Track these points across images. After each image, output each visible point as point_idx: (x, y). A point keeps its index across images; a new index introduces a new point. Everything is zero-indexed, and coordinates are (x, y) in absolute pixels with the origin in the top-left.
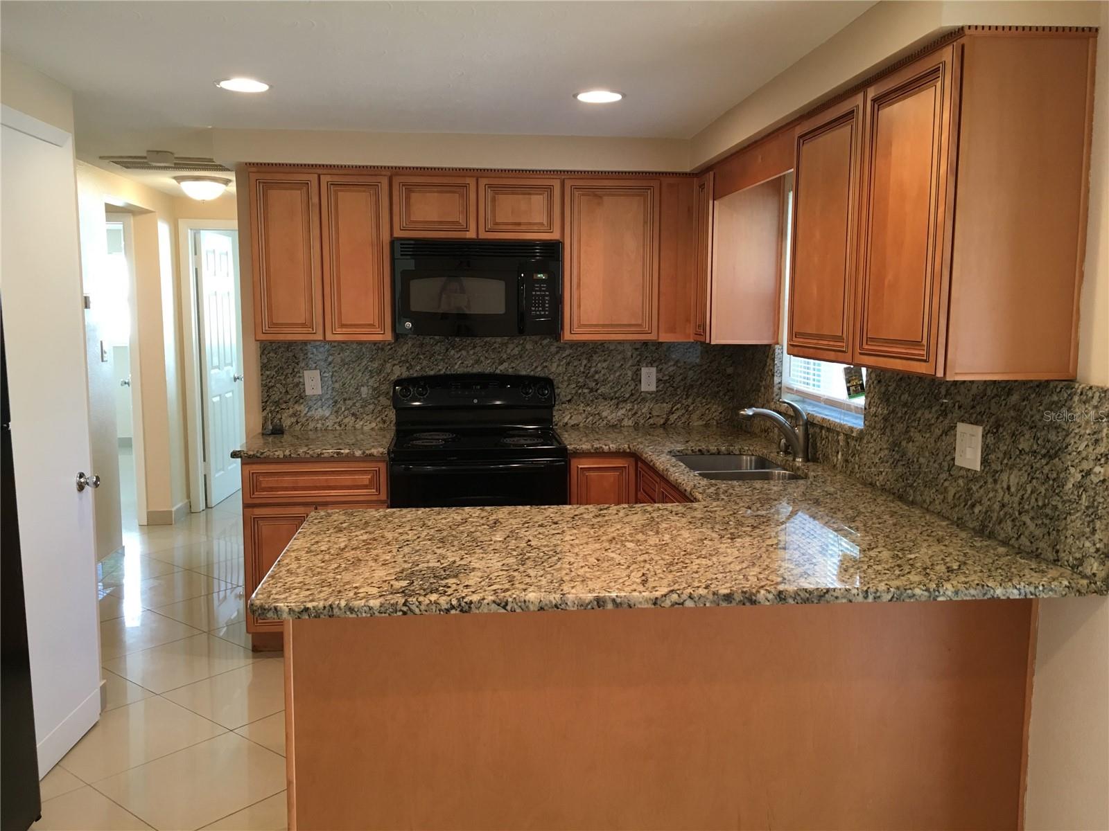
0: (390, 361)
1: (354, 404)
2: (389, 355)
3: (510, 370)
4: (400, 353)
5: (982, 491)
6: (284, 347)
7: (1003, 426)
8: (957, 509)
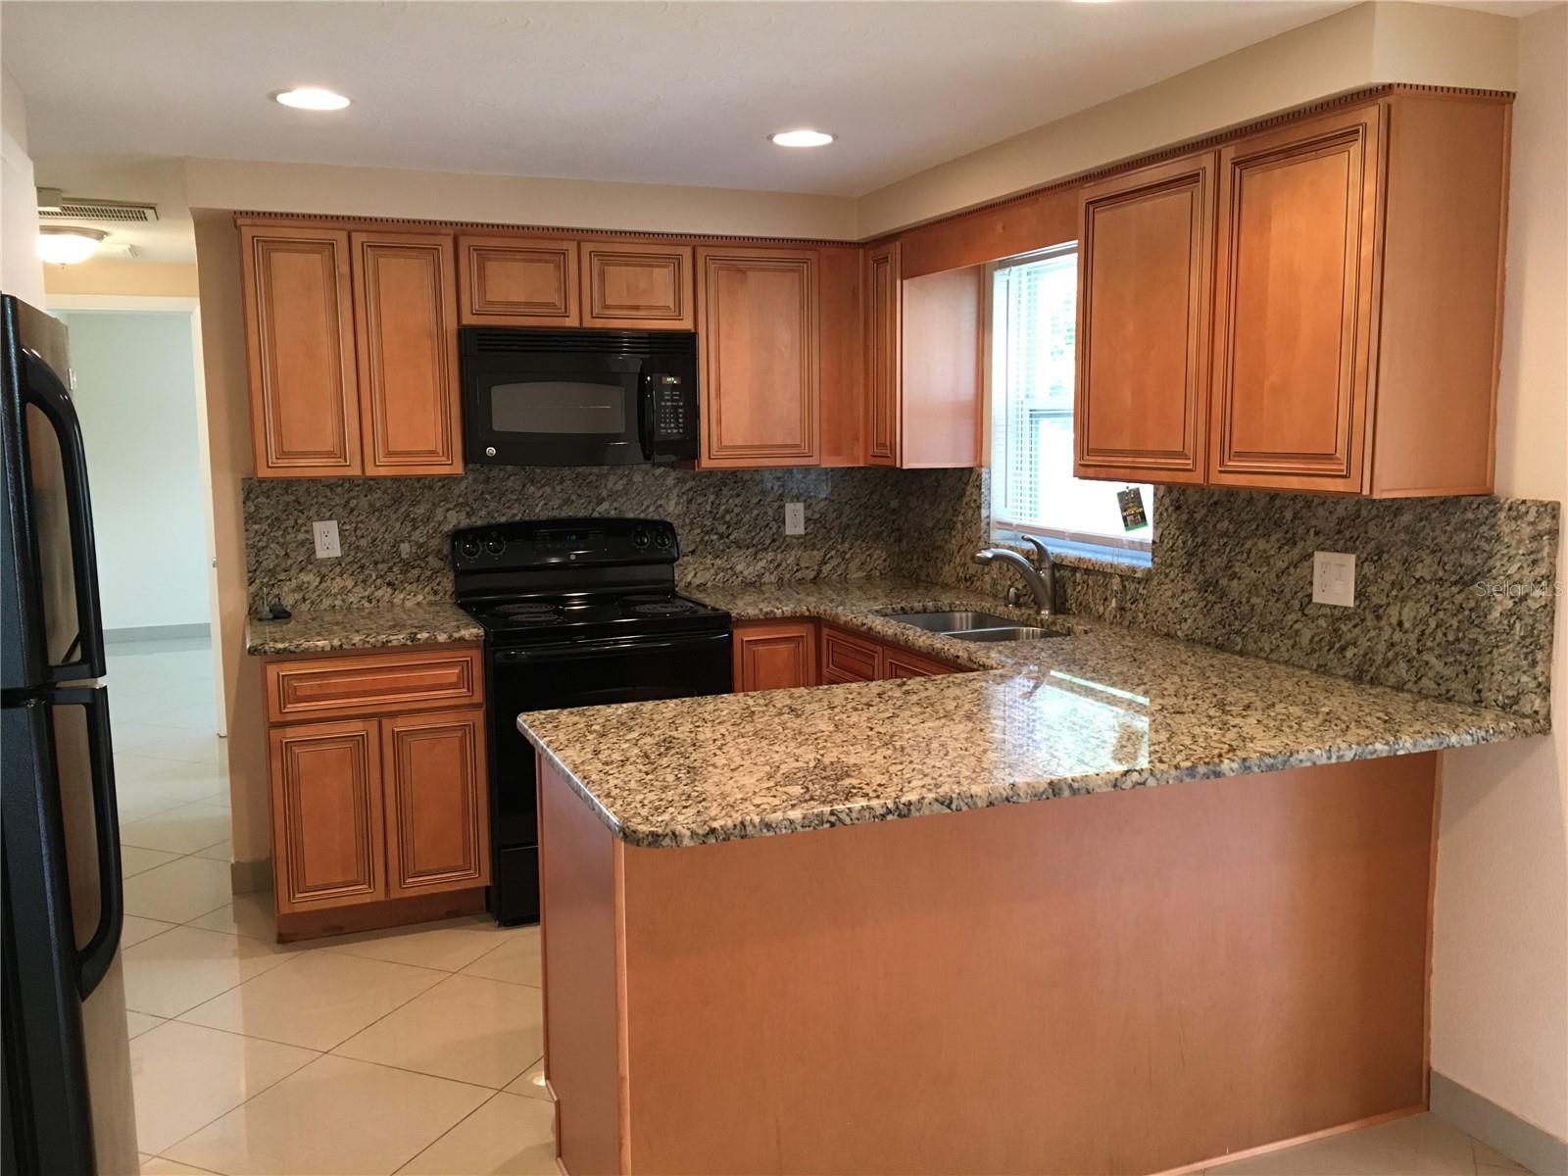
0: (442, 504)
1: (390, 569)
2: (441, 495)
3: (613, 512)
4: (456, 492)
5: (1357, 631)
6: (281, 488)
7: (1388, 552)
8: (1317, 655)
